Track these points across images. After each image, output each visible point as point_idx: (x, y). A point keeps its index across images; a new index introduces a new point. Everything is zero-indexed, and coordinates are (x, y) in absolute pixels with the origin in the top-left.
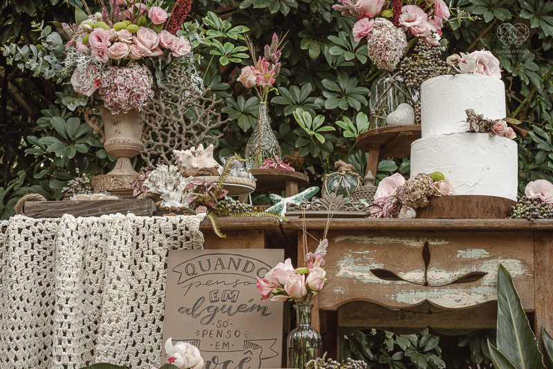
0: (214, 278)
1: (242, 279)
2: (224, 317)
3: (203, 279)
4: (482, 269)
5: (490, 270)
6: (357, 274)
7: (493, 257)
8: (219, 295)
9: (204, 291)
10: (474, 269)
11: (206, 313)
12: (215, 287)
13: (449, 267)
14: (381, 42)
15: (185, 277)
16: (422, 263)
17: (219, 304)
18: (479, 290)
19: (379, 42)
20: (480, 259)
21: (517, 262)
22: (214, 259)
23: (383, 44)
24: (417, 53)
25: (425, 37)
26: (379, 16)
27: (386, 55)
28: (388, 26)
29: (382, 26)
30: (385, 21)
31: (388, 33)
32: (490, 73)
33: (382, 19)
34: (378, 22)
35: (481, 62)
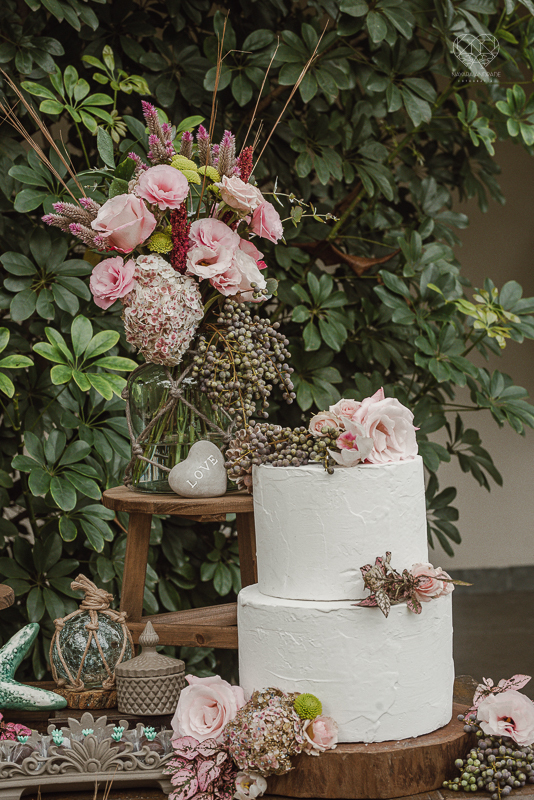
14: (154, 320)
19: (150, 321)
23: (157, 324)
24: (224, 326)
25: (238, 293)
26: (144, 249)
27: (163, 343)
28: (165, 275)
29: (151, 276)
30: (157, 264)
31: (167, 298)
32: (397, 446)
33: (150, 258)
34: (144, 267)
35: (381, 427)
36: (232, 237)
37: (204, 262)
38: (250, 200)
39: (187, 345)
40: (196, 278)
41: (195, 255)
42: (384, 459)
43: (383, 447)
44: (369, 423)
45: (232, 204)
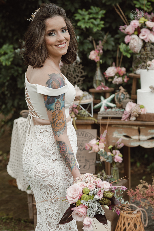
6: (119, 137)
16: (138, 133)
29: (134, 38)
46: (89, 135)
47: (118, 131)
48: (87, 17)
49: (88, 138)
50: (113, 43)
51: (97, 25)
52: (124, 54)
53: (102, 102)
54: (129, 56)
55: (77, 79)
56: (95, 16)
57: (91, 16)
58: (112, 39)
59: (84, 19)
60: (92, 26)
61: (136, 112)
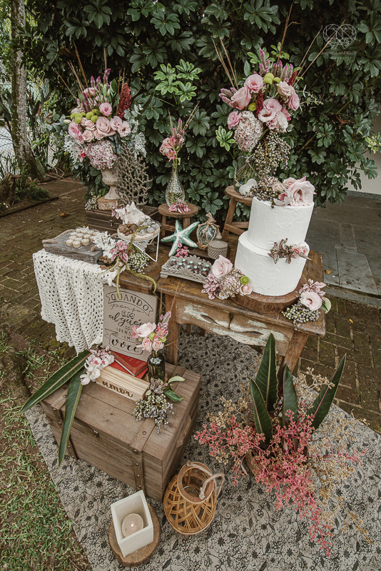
0: (124, 304)
1: (136, 308)
2: (128, 325)
3: (119, 304)
4: (260, 332)
5: (266, 334)
6: (194, 315)
7: (268, 329)
8: (126, 314)
9: (119, 310)
10: (256, 330)
11: (120, 321)
12: (124, 309)
13: (243, 325)
15: (111, 301)
16: (228, 320)
17: (126, 318)
18: (256, 339)
19: (241, 136)
20: (261, 327)
21: (282, 335)
22: (124, 294)
23: (243, 137)
24: (268, 140)
25: (275, 129)
26: (246, 109)
27: (245, 144)
28: (251, 119)
29: (246, 119)
30: (249, 115)
31: (248, 128)
32: (304, 200)
33: (247, 112)
34: (244, 115)
35: (300, 192)
36: (279, 107)
37: (266, 116)
38: (287, 92)
39: (254, 146)
40: (261, 122)
41: (263, 112)
42: (297, 204)
43: (298, 199)
44: (294, 190)
45: (281, 93)
46: (144, 303)
47: (194, 307)
48: (171, 78)
49: (141, 307)
50: (208, 125)
51: (187, 92)
52: (222, 145)
53: (175, 234)
54: (228, 149)
55: (139, 188)
56: (184, 76)
57: (179, 77)
58: (208, 118)
59: (167, 80)
60: (177, 91)
61: (231, 291)
